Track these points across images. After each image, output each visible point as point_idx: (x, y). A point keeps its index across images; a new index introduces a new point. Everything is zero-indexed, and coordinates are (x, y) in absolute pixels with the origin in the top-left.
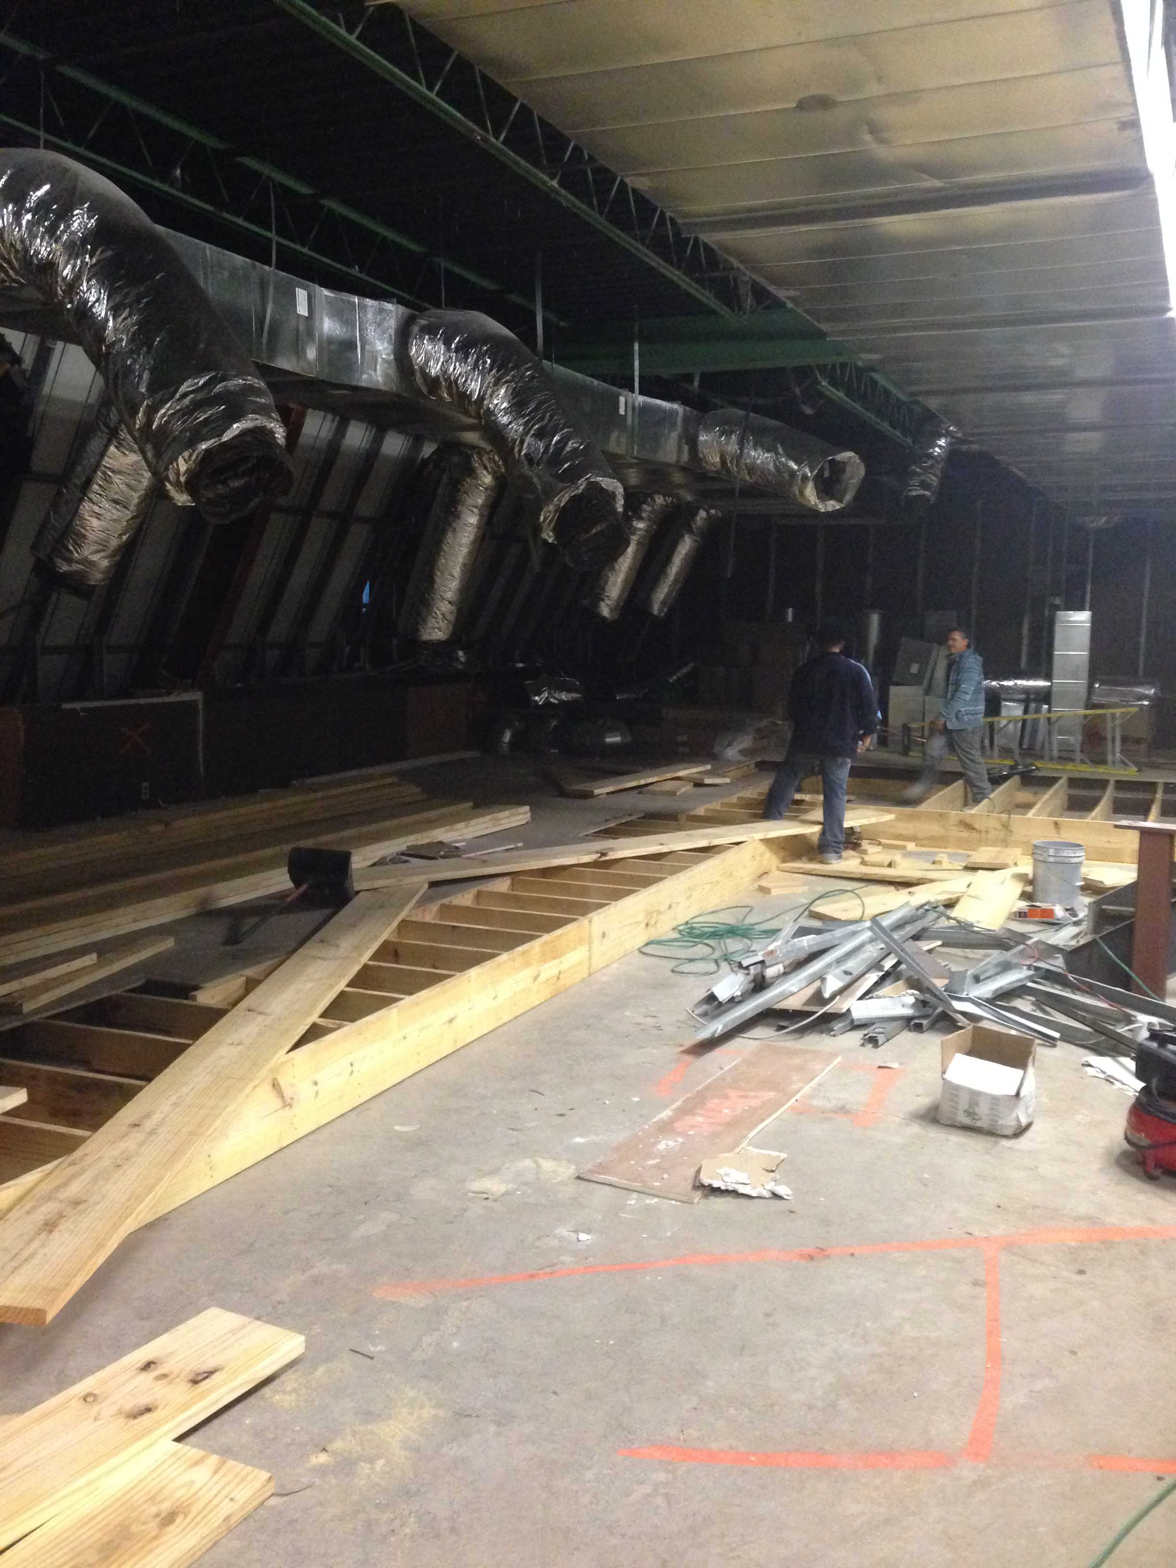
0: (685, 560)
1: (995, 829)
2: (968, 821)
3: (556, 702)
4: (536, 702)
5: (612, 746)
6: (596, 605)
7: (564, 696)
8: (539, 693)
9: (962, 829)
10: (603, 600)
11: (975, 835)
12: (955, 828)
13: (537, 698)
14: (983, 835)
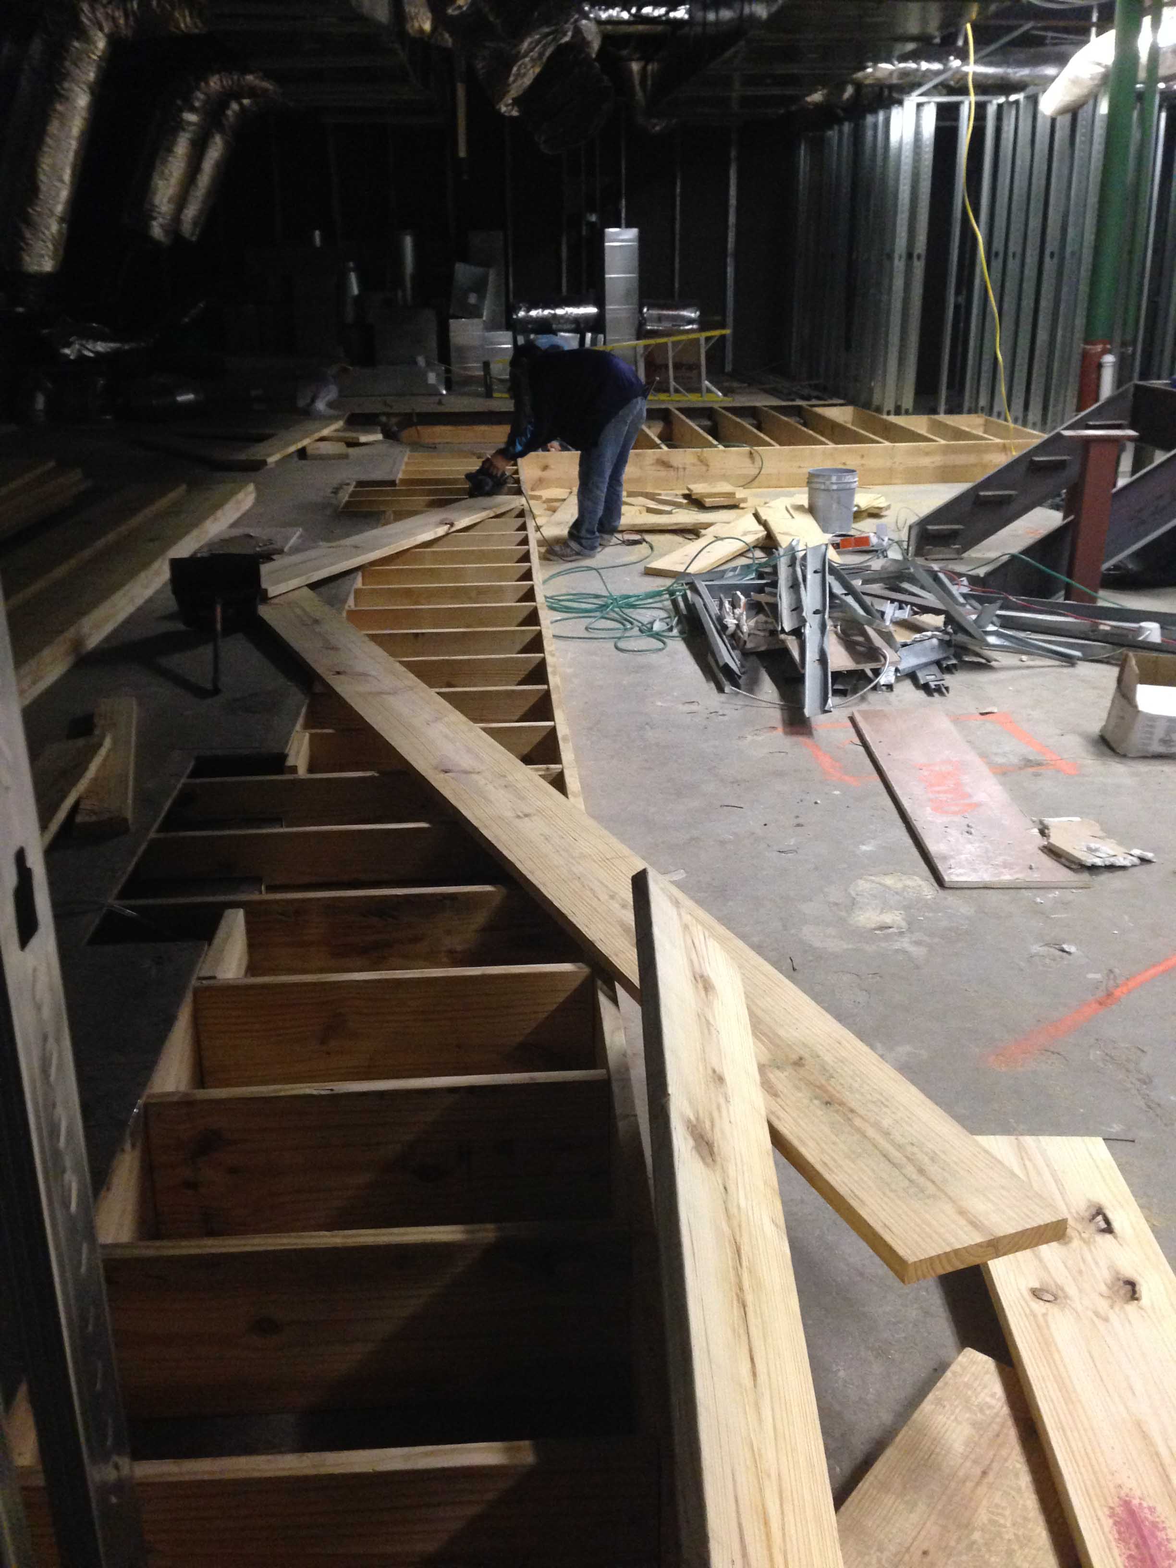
0: (218, 165)
1: (694, 465)
2: (665, 459)
3: (91, 355)
4: (67, 356)
5: (187, 405)
6: (147, 227)
7: (101, 347)
8: (68, 345)
9: (659, 468)
10: (155, 219)
11: (672, 473)
12: (654, 468)
13: (67, 351)
14: (681, 473)
